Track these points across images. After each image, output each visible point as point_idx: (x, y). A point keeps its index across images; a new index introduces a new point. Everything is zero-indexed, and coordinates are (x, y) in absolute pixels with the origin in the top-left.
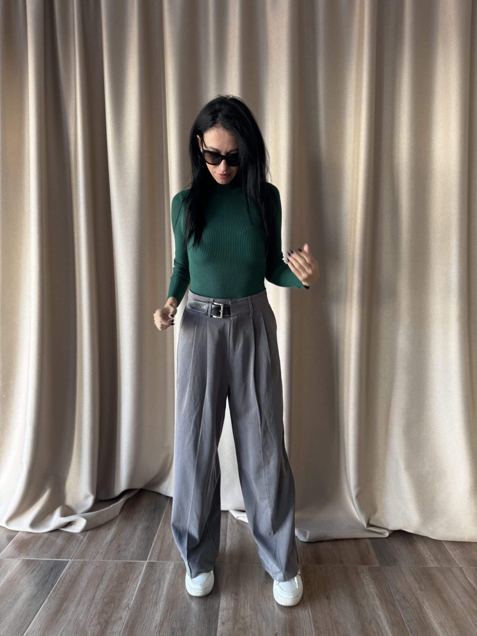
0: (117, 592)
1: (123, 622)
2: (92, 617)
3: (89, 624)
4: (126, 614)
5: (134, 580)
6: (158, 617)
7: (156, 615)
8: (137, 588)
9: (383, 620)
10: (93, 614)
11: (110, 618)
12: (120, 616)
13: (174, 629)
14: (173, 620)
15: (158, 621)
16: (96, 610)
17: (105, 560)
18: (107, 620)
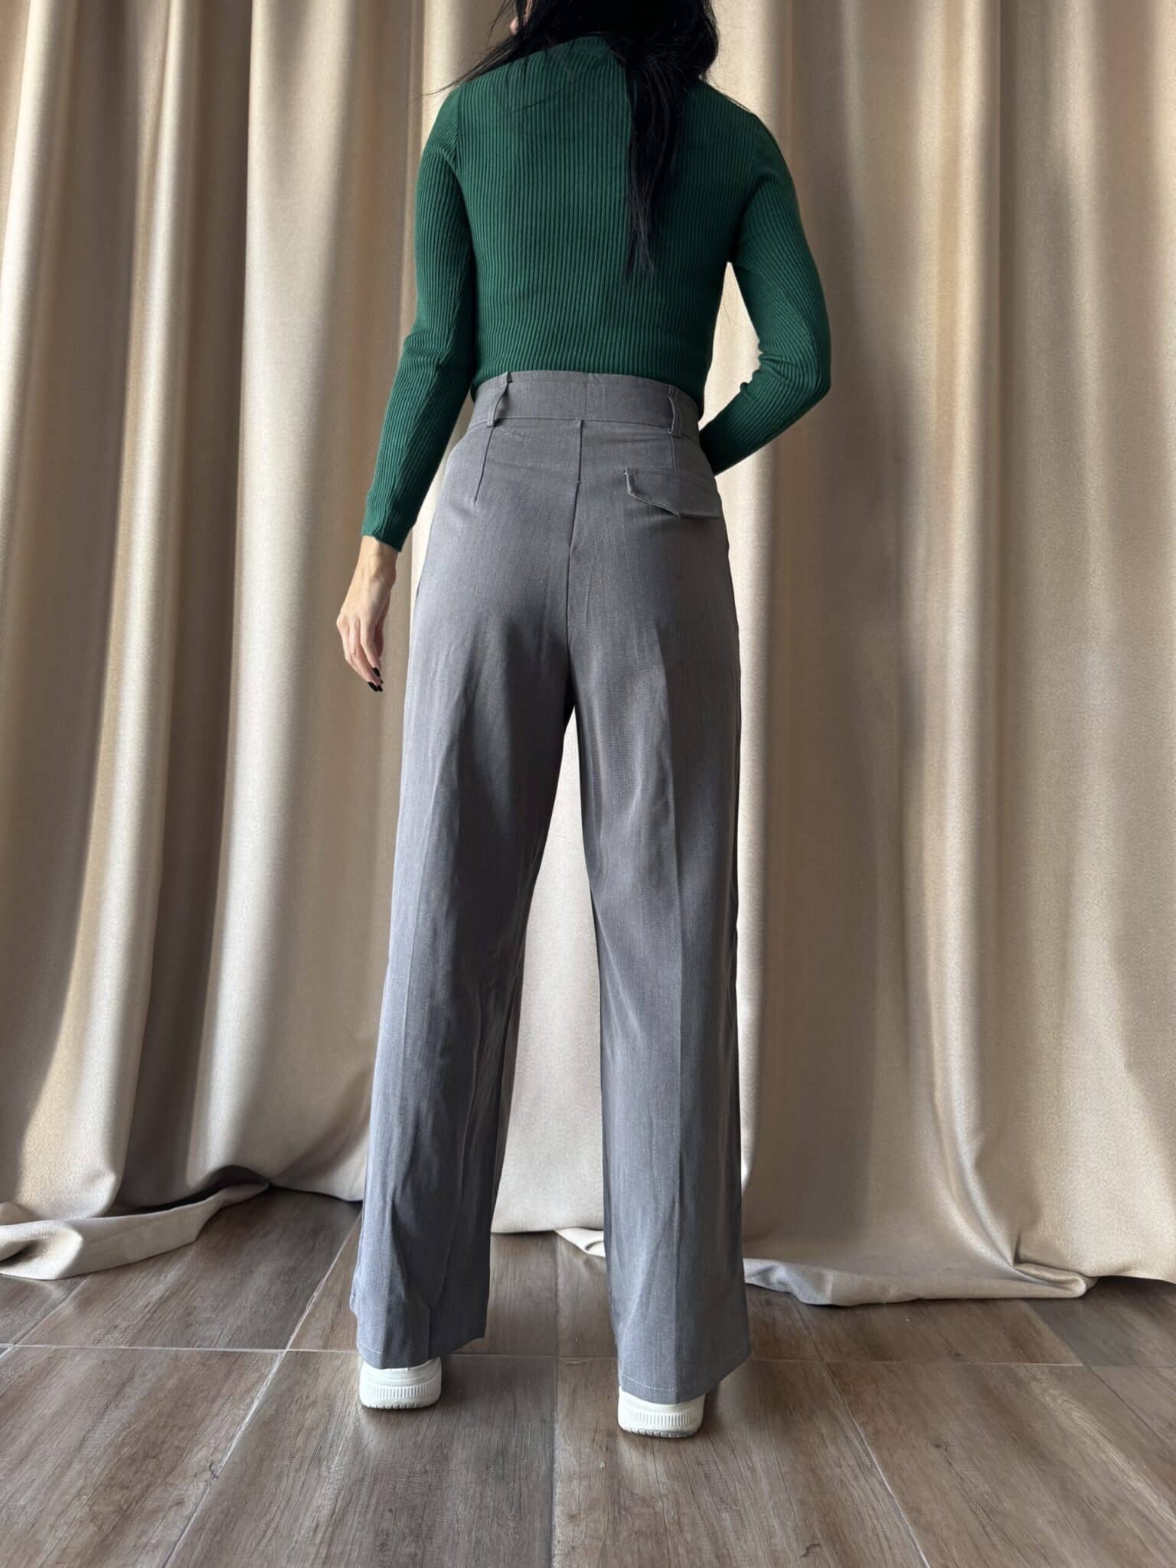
0: (171, 1430)
1: (186, 1513)
2: (68, 1498)
3: (53, 1518)
4: (200, 1492)
5: (237, 1397)
6: (325, 1499)
7: (317, 1495)
8: (247, 1420)
9: (1155, 1504)
10: (74, 1491)
11: (137, 1503)
12: (179, 1495)
13: (388, 1535)
14: (381, 1507)
15: (326, 1512)
16: (86, 1478)
17: (134, 1347)
18: (125, 1507)
